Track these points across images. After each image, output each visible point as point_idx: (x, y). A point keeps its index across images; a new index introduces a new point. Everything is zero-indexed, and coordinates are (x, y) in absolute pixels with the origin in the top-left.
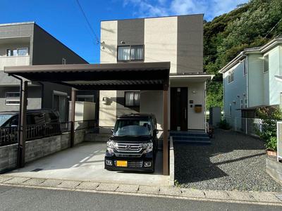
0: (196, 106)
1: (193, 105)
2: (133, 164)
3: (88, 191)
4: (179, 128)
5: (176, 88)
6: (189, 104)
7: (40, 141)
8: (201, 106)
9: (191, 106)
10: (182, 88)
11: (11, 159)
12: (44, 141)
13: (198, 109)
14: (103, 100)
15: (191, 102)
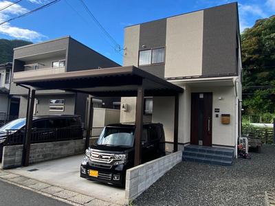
0: (223, 115)
1: (220, 114)
2: (104, 175)
3: (46, 194)
4: (201, 142)
5: (198, 94)
6: (214, 114)
7: (50, 145)
8: (229, 115)
9: (217, 116)
10: (205, 94)
11: (18, 158)
12: (55, 145)
13: (226, 119)
14: (123, 107)
15: (217, 110)
